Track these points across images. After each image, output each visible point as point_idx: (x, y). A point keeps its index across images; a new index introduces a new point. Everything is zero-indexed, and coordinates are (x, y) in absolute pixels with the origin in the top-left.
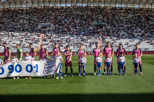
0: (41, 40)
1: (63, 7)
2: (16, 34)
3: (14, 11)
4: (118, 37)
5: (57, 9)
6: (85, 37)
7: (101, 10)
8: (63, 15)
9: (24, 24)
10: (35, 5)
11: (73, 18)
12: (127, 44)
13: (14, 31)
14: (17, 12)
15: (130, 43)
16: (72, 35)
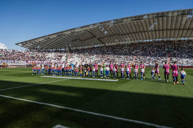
0: (134, 60)
1: (147, 42)
2: (121, 56)
3: (122, 45)
4: (181, 57)
5: (144, 43)
6: (159, 58)
7: (171, 42)
8: (147, 46)
9: (126, 51)
10: (133, 42)
11: (153, 47)
12: (187, 61)
13: (121, 55)
14: (123, 45)
15: (190, 61)
16: (152, 56)
